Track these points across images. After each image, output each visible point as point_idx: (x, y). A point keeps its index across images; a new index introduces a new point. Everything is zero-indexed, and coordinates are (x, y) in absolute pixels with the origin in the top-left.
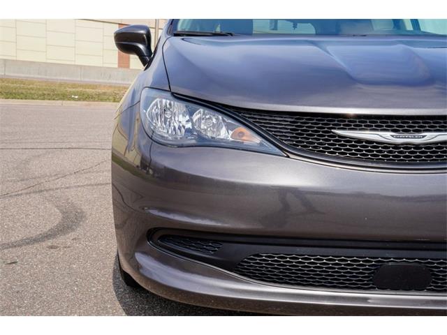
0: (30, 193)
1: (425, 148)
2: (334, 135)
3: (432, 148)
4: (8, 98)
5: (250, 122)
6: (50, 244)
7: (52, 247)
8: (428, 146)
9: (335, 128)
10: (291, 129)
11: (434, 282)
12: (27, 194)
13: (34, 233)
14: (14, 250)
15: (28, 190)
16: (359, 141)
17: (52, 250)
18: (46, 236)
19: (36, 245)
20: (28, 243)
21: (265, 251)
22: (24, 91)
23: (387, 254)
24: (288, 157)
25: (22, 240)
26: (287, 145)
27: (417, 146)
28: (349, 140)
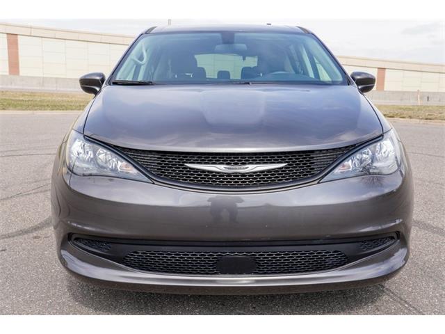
0: (37, 193)
1: (249, 176)
2: (186, 168)
3: (253, 176)
4: (53, 110)
5: (130, 158)
6: (35, 235)
7: (35, 237)
8: (251, 174)
9: (187, 163)
10: (158, 163)
11: (257, 268)
12: (34, 193)
13: (28, 226)
14: (8, 239)
15: (36, 191)
16: (203, 171)
17: (35, 240)
18: (36, 228)
19: (26, 236)
20: (20, 234)
21: (141, 249)
22: (65, 104)
23: (224, 249)
24: (154, 183)
25: (16, 232)
26: (154, 175)
27: (243, 175)
28: (196, 171)
